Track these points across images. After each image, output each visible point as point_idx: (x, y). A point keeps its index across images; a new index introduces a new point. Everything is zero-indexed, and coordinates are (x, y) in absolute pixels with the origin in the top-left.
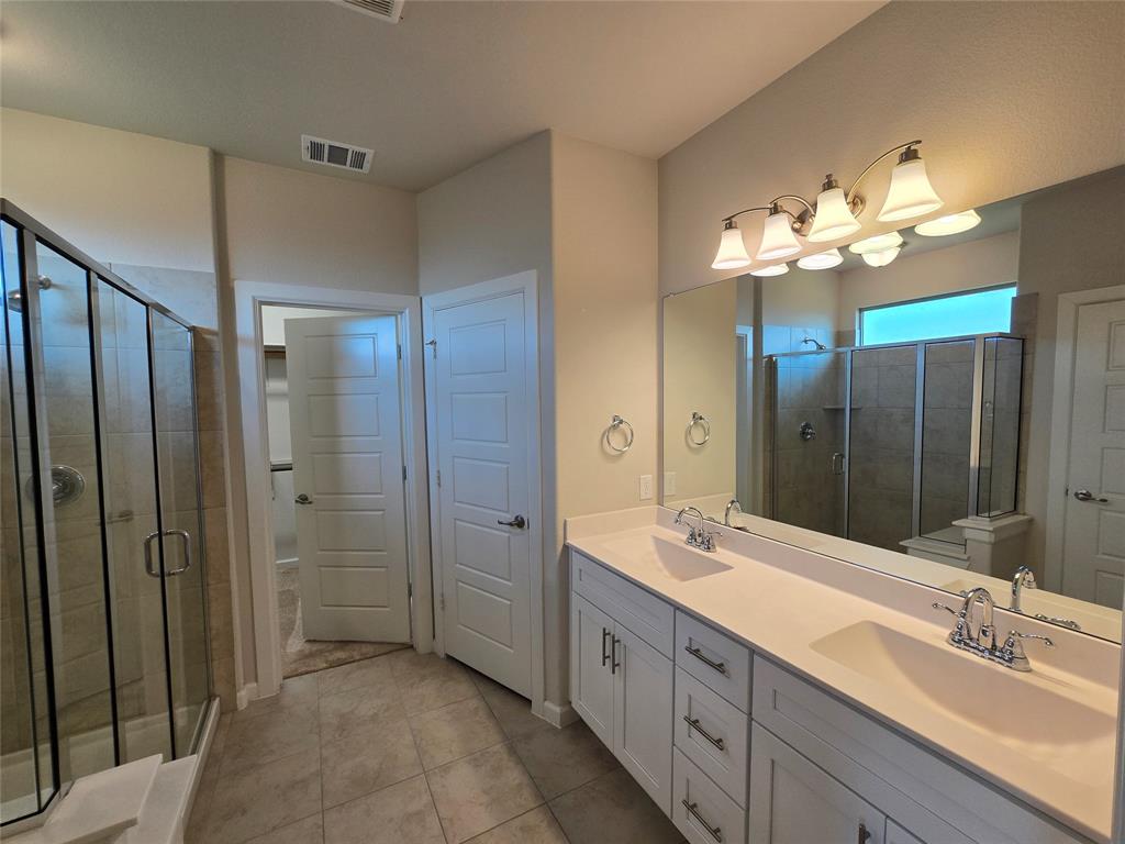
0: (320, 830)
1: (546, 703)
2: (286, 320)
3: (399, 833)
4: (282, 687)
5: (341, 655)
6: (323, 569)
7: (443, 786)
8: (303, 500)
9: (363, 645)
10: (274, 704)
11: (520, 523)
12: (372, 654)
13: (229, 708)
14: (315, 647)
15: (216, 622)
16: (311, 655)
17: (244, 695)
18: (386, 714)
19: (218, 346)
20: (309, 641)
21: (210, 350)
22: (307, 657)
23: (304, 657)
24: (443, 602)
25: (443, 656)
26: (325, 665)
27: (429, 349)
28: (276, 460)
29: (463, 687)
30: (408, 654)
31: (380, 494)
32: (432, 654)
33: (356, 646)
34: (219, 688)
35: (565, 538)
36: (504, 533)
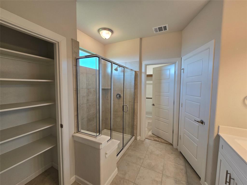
0: (139, 169)
1: (205, 182)
2: (153, 68)
3: (152, 182)
4: (145, 140)
5: (157, 139)
6: (156, 120)
7: (165, 180)
8: (153, 105)
9: (162, 139)
10: (142, 142)
11: (202, 122)
12: (163, 142)
13: (136, 139)
14: (153, 135)
15: (135, 123)
16: (152, 136)
17: (138, 138)
18: (160, 156)
19: (139, 74)
20: (152, 134)
21: (138, 75)
22: (151, 136)
23: (150, 136)
24: (180, 137)
25: (179, 151)
26: (153, 139)
27: (182, 71)
28: (147, 96)
29: (182, 162)
30: (171, 146)
31: (168, 106)
32: (177, 149)
33: (161, 139)
34: (135, 135)
35: (218, 132)
36: (197, 124)
